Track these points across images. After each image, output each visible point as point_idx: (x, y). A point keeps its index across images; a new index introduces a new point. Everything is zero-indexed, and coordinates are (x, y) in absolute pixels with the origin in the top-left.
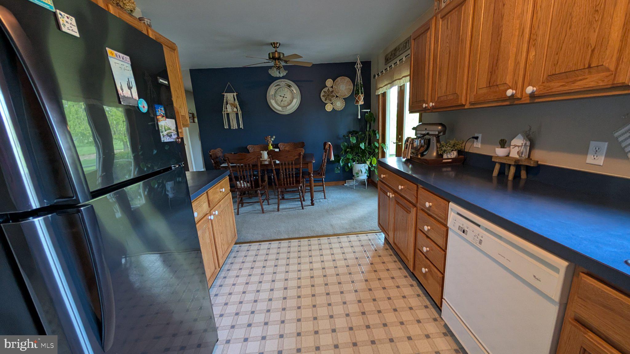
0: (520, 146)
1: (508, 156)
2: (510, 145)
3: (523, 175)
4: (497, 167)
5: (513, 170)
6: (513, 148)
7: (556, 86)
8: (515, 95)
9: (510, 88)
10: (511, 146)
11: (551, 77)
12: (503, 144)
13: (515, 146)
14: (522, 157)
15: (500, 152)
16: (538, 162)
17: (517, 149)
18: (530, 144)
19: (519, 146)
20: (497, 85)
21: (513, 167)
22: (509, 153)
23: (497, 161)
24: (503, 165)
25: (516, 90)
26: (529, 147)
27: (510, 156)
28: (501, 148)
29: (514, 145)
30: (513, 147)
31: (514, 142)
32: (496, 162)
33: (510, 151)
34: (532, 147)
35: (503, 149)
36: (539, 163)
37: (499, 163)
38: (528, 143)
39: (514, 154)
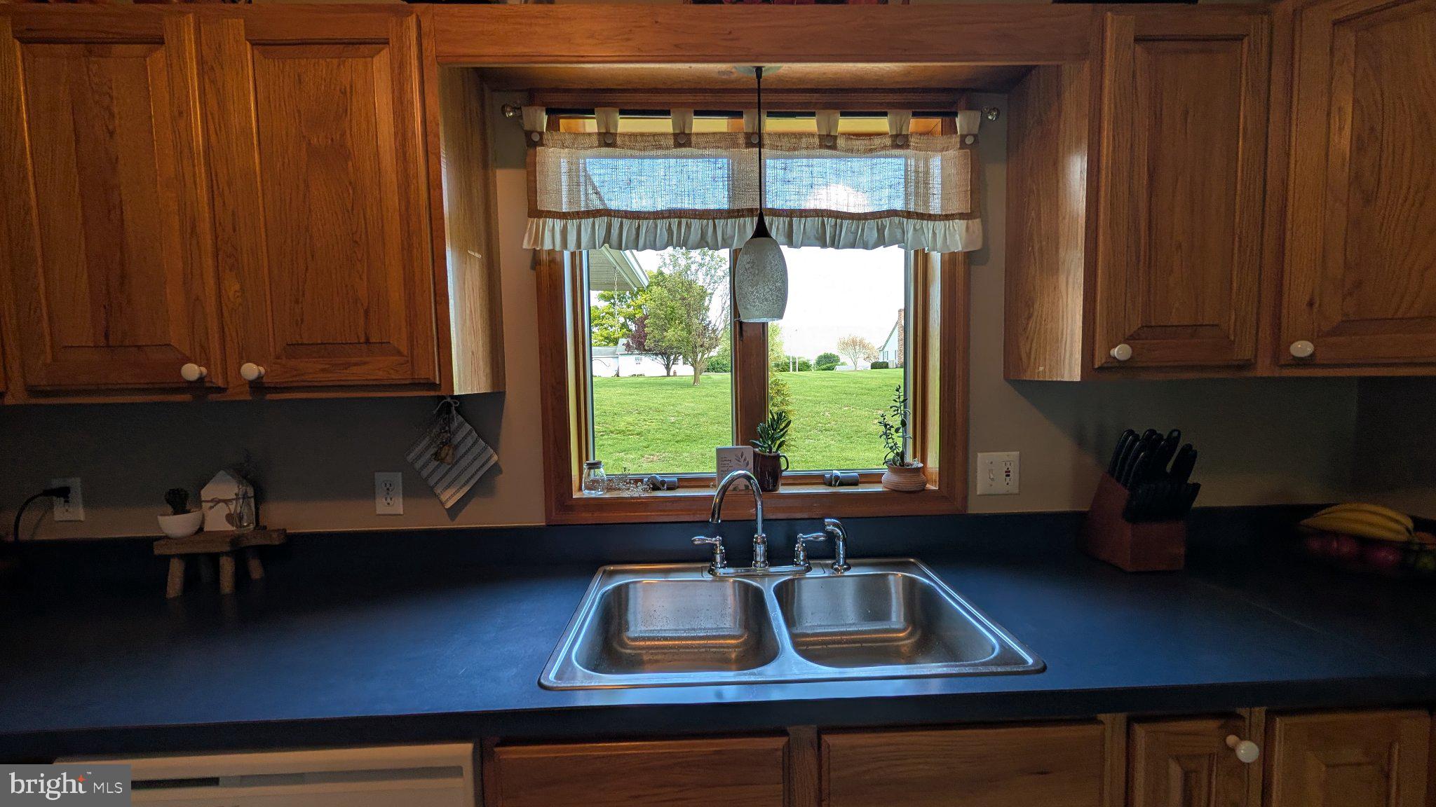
0: (230, 500)
1: (201, 529)
2: (199, 502)
3: (256, 570)
4: (176, 571)
5: (227, 567)
6: (211, 508)
7: (312, 369)
8: (206, 380)
9: (188, 360)
10: (204, 504)
11: (294, 349)
12: (179, 502)
13: (217, 501)
14: (244, 527)
15: (176, 525)
16: (286, 530)
17: (222, 510)
18: (255, 490)
19: (226, 502)
20: (139, 347)
21: (229, 559)
22: (203, 522)
23: (173, 551)
24: (191, 561)
25: (207, 366)
26: (253, 500)
27: (206, 529)
28: (176, 513)
29: (212, 501)
30: (212, 504)
31: (208, 492)
32: (166, 559)
33: (203, 516)
34: (260, 498)
35: (185, 515)
36: (288, 531)
37: (181, 556)
38: (251, 492)
39: (217, 521)
